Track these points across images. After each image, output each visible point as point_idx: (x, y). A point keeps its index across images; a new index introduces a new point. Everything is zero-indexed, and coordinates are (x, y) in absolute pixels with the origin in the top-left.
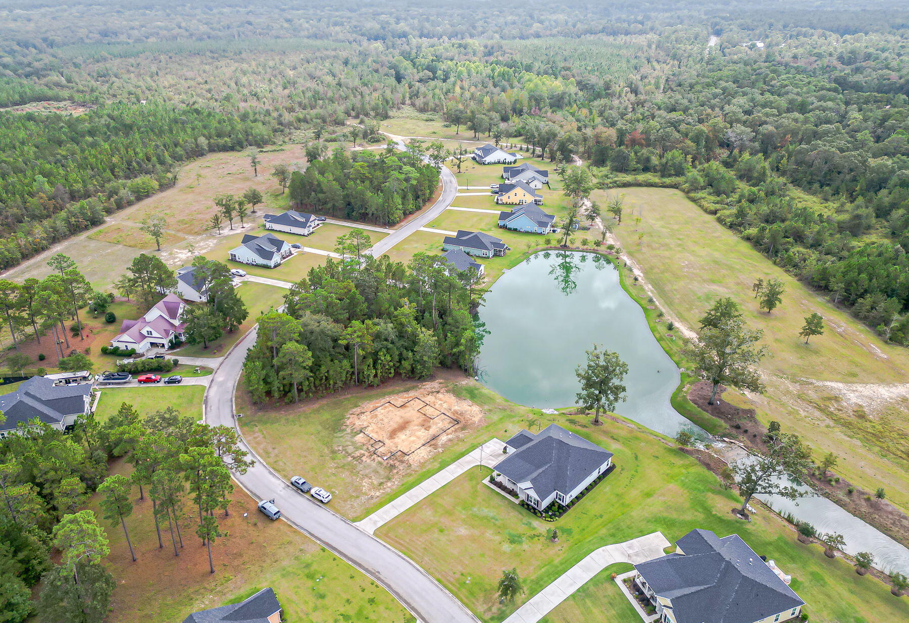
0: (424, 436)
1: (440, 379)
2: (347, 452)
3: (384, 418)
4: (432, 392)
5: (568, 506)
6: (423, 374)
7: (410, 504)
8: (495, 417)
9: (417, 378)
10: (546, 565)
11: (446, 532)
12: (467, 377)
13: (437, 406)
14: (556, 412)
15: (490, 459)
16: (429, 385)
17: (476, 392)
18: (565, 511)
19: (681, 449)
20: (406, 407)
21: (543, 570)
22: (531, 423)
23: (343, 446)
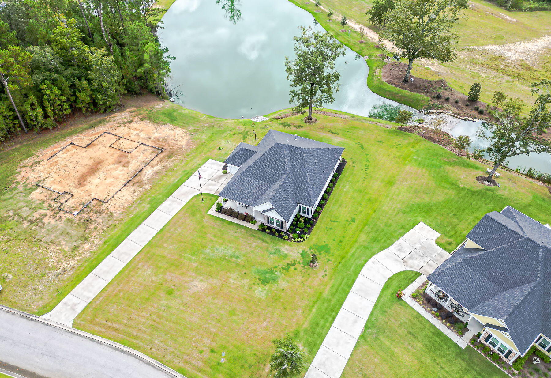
0: (124, 175)
1: (131, 107)
2: (21, 217)
3: (67, 163)
4: (124, 123)
5: (314, 218)
6: (108, 104)
7: (120, 266)
8: (204, 137)
9: (102, 111)
10: (315, 302)
11: (176, 293)
12: (161, 100)
13: (133, 137)
14: (266, 119)
15: (209, 185)
16: (118, 117)
17: (175, 114)
18: (313, 225)
19: (401, 129)
20: (93, 145)
21: (314, 310)
22: (245, 135)
23: (15, 210)
